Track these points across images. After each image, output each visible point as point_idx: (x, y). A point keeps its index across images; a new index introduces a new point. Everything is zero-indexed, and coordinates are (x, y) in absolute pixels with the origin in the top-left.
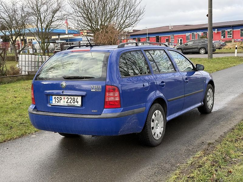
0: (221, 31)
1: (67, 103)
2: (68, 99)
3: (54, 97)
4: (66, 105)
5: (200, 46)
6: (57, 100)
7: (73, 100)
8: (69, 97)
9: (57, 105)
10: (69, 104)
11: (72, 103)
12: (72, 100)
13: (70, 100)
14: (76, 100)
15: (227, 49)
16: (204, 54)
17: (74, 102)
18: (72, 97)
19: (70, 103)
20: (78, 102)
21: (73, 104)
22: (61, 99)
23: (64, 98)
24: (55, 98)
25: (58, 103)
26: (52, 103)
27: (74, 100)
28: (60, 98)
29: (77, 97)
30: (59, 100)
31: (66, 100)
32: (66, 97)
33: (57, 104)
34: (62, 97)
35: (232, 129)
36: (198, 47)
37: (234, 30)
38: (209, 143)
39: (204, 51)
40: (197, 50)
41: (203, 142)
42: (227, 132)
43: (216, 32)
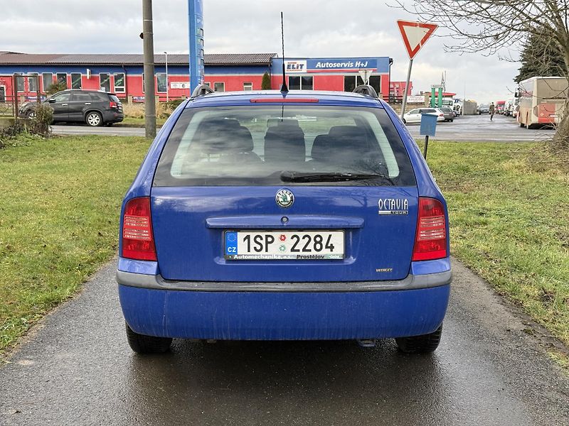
0: (99, 75)
1: (293, 250)
2: (295, 239)
3: (241, 236)
4: (289, 258)
5: (87, 108)
6: (253, 244)
7: (316, 242)
8: (301, 234)
9: (255, 258)
10: (301, 253)
11: (310, 250)
12: (313, 242)
13: (302, 243)
14: (324, 243)
15: (133, 117)
17: (318, 246)
18: (312, 234)
19: (304, 250)
20: (332, 248)
21: (314, 253)
22: (270, 239)
23: (283, 238)
24: (248, 237)
25: (258, 253)
26: (236, 253)
27: (320, 242)
28: (267, 236)
29: (330, 233)
30: (263, 242)
31: (290, 242)
32: (289, 234)
33: (254, 255)
34: (276, 235)
35: (500, 295)
36: (82, 108)
37: (128, 75)
38: (526, 331)
39: (97, 118)
40: (79, 116)
41: (509, 330)
42: (503, 303)
43: (88, 75)
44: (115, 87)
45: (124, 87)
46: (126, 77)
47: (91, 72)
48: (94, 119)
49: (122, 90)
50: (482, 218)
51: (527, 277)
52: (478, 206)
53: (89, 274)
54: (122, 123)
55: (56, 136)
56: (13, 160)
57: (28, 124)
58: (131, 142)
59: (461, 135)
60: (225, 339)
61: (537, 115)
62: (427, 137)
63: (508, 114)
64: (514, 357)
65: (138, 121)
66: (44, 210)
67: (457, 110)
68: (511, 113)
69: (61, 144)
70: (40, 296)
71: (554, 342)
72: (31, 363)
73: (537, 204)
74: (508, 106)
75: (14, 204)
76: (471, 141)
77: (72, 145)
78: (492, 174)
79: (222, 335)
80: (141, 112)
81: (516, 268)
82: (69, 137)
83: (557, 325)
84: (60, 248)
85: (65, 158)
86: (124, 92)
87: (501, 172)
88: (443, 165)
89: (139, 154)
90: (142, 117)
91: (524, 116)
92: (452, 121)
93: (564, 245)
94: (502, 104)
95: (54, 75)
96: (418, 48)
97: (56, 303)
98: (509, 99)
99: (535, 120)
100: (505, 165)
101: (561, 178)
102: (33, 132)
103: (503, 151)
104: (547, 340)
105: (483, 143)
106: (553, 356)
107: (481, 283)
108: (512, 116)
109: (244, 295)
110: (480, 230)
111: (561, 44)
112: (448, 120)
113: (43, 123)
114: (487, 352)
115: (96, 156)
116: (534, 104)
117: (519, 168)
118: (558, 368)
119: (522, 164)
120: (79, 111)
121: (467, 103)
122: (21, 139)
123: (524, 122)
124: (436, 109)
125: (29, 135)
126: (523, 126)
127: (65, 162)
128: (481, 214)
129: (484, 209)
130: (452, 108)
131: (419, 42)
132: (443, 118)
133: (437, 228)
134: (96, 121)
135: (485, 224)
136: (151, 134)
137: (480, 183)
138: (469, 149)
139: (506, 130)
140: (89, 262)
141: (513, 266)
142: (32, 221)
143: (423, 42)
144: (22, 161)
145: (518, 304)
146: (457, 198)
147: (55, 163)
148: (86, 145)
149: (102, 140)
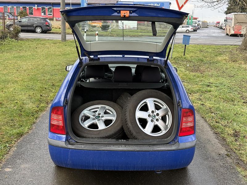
0: (41, 8)
5: (36, 25)
15: (56, 28)
16: (41, 33)
35: (216, 133)
36: (33, 25)
37: (54, 8)
38: (227, 155)
39: (40, 29)
40: (32, 28)
41: (220, 154)
42: (217, 138)
43: (36, 8)
44: (48, 13)
45: (52, 13)
46: (53, 8)
47: (38, 6)
48: (39, 30)
49: (51, 14)
50: (209, 88)
51: (228, 123)
52: (207, 82)
53: (36, 118)
54: (51, 31)
55: (22, 40)
56: (3, 52)
57: (10, 34)
58: (55, 43)
59: (200, 41)
60: (95, 170)
61: (234, 30)
62: (186, 45)
63: (221, 28)
64: (222, 170)
65: (58, 30)
66: (16, 82)
67: (199, 26)
68: (222, 28)
69: (24, 44)
70: (14, 131)
71: (239, 162)
72: (10, 170)
73: (233, 80)
74: (221, 24)
75: (4, 78)
76: (205, 44)
77: (29, 45)
78: (213, 62)
79: (94, 168)
80: (59, 26)
81: (223, 118)
82: (27, 40)
83: (240, 152)
84: (23, 104)
85: (26, 51)
86: (52, 15)
87: (217, 62)
88: (192, 58)
89: (59, 50)
90: (60, 28)
91: (228, 30)
92: (196, 31)
93: (244, 102)
94: (219, 23)
95: (21, 7)
96: (183, 6)
97: (22, 135)
98: (222, 21)
99: (232, 32)
100: (219, 58)
101: (243, 66)
102: (12, 38)
103: (219, 51)
104: (236, 160)
105: (210, 45)
106: (239, 170)
107: (208, 126)
108: (222, 29)
109: (104, 152)
110: (207, 95)
111: (246, 3)
112: (195, 31)
113: (16, 33)
114: (210, 167)
115: (40, 50)
116: (233, 25)
117: (225, 60)
118: (241, 176)
119: (227, 58)
120: (32, 26)
121: (203, 23)
122: (6, 41)
123: (228, 33)
124: (190, 26)
125: (10, 39)
126: (227, 34)
127: (26, 54)
128: (208, 86)
129: (209, 83)
130: (196, 25)
131: (183, 3)
132: (192, 30)
133: (191, 122)
134: (40, 31)
135: (210, 91)
136: (64, 40)
137: (208, 67)
138: (204, 49)
139: (220, 37)
140: (36, 112)
141: (222, 116)
142: (11, 88)
143: (185, 3)
144: (7, 53)
145: (224, 139)
146: (198, 77)
147: (22, 54)
148: (35, 44)
149: (42, 42)
